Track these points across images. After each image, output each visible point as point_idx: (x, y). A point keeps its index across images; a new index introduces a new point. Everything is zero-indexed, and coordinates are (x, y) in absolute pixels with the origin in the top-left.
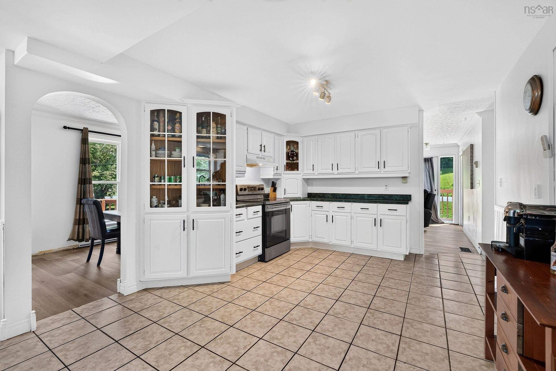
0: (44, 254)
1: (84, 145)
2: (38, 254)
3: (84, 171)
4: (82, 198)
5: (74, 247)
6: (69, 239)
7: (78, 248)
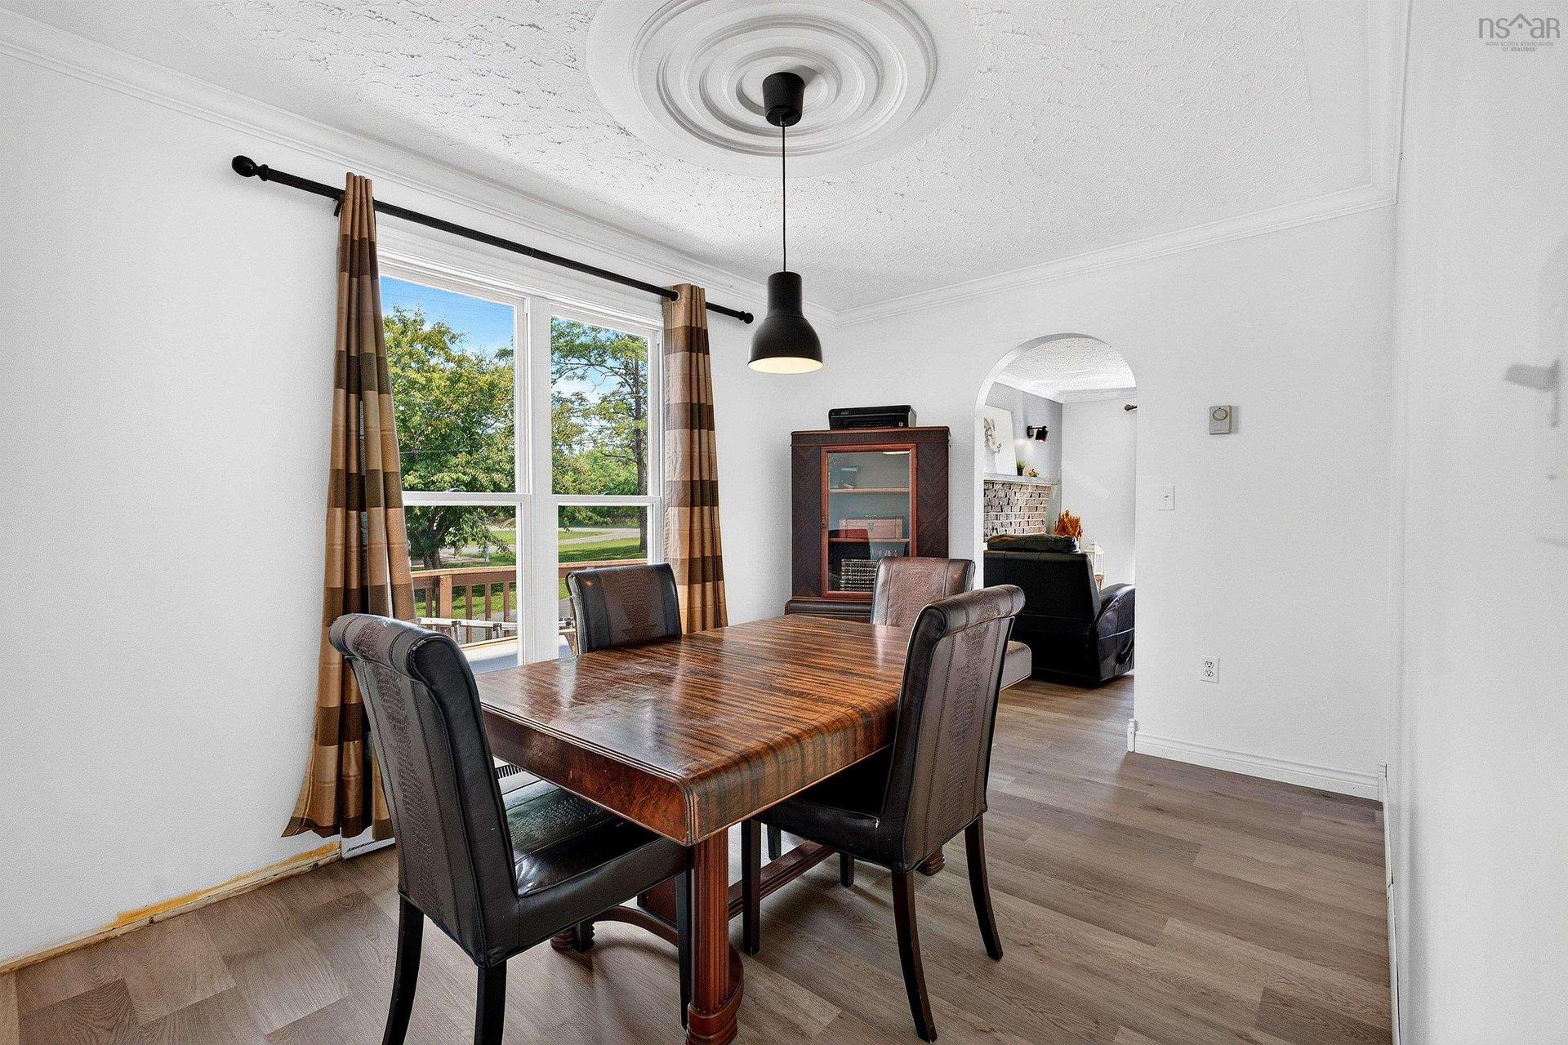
0: (152, 922)
1: (355, 280)
2: (111, 934)
3: (358, 435)
4: (354, 585)
5: (316, 858)
6: (293, 819)
7: (340, 859)
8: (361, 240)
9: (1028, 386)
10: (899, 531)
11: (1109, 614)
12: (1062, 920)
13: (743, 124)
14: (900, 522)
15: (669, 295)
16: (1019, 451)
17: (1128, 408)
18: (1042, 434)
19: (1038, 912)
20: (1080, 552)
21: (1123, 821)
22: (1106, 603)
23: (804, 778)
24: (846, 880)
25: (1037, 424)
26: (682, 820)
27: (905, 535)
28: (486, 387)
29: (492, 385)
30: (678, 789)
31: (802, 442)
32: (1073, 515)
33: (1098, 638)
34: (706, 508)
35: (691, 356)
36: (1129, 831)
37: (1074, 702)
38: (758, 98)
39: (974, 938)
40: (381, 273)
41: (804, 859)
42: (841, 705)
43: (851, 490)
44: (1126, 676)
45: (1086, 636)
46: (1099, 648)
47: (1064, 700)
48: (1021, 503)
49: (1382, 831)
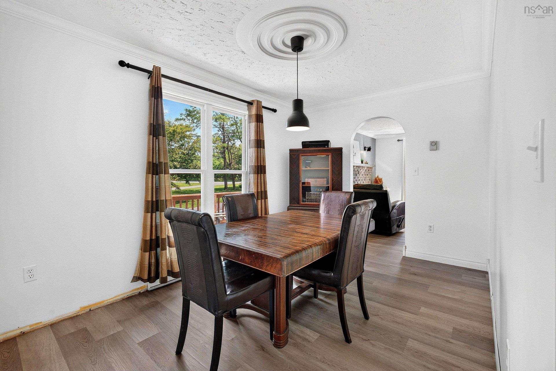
0: (90, 310)
2: (78, 314)
3: (156, 149)
4: (154, 200)
5: (140, 290)
6: (134, 277)
7: (147, 291)
8: (158, 87)
9: (365, 133)
10: (325, 182)
11: (394, 211)
12: (386, 307)
13: (283, 51)
14: (326, 179)
15: (250, 103)
16: (362, 155)
17: (398, 140)
18: (369, 149)
19: (378, 305)
20: (385, 190)
21: (404, 278)
22: (394, 207)
23: (313, 259)
24: (315, 296)
25: (368, 146)
26: (281, 269)
27: (328, 183)
28: (172, 132)
29: (174, 131)
30: (280, 260)
31: (293, 152)
32: (380, 177)
33: (391, 219)
34: (262, 175)
35: (257, 124)
36: (406, 281)
37: (383, 240)
38: (289, 43)
39: (360, 314)
40: (163, 98)
41: (302, 289)
42: (321, 237)
43: (309, 168)
44: (400, 232)
45: (387, 218)
46: (391, 222)
47: (381, 240)
48: (363, 173)
49: (488, 280)
